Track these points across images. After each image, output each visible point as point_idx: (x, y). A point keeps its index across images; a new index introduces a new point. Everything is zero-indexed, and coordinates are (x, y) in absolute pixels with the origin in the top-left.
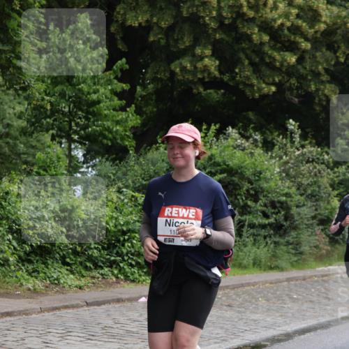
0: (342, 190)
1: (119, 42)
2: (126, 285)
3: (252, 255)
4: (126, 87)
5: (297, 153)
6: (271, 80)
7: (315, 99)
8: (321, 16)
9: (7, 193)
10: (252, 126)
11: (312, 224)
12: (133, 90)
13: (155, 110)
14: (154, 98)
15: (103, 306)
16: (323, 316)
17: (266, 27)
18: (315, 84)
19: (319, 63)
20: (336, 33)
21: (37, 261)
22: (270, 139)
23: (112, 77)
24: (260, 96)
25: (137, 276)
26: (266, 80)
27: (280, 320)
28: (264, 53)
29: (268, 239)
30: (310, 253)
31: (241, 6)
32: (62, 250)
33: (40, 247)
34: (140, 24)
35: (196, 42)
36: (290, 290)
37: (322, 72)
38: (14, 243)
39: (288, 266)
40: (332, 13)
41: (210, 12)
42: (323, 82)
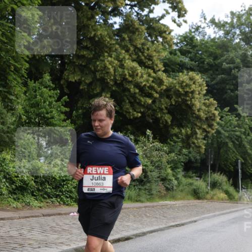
0: (172, 165)
1: (65, 89)
2: (63, 207)
3: (128, 194)
4: (67, 110)
5: (151, 145)
6: (139, 110)
7: (160, 120)
8: (164, 82)
9: (5, 159)
10: (129, 132)
11: (157, 181)
12: (71, 112)
13: (82, 122)
14: (82, 116)
15: (52, 217)
16: (162, 225)
17: (137, 85)
18: (160, 114)
19: (162, 104)
20: (171, 91)
21: (19, 193)
22: (138, 139)
23: (60, 105)
24: (133, 117)
25: (69, 202)
26: (137, 110)
27: (140, 226)
28: (136, 97)
29: (136, 187)
30: (157, 195)
31: (126, 75)
32: (32, 189)
33: (20, 186)
34: (76, 81)
35: (103, 90)
36: (146, 212)
37: (164, 108)
38: (7, 184)
39: (146, 200)
40: (169, 81)
41: (110, 77)
42: (164, 113)
